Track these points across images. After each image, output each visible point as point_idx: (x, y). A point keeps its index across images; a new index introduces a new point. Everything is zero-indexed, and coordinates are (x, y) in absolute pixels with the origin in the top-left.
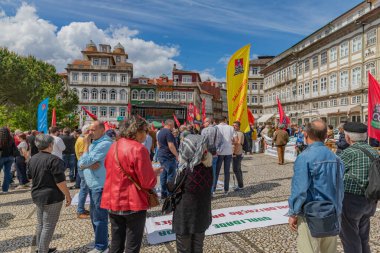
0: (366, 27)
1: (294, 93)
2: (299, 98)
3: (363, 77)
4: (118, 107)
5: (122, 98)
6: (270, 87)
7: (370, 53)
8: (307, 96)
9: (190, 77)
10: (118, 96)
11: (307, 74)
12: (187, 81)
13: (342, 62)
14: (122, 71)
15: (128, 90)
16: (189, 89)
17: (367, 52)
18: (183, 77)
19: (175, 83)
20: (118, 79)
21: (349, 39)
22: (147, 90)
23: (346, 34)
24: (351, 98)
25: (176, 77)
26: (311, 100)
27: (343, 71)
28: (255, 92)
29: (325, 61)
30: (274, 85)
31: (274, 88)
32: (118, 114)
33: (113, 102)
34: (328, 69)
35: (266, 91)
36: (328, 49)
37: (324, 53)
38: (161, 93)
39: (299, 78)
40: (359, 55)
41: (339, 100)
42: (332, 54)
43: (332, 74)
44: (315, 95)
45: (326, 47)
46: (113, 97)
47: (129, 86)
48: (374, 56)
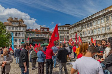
0: (105, 16)
1: (81, 35)
2: (83, 36)
3: (106, 30)
4: (21, 39)
5: (23, 36)
6: (72, 33)
7: (108, 23)
8: (86, 35)
9: (47, 29)
10: (22, 35)
11: (85, 29)
12: (45, 31)
13: (98, 26)
14: (23, 27)
15: (25, 33)
16: (46, 33)
17: (106, 23)
18: (44, 29)
19: (42, 31)
20: (22, 29)
21: (100, 19)
22: (32, 33)
23: (99, 18)
24: (102, 36)
25: (42, 29)
26: (87, 37)
27: (99, 28)
28: (66, 34)
29: (92, 25)
30: (73, 32)
31: (73, 33)
32: (21, 41)
33: (20, 37)
34: (93, 28)
35: (70, 34)
36: (93, 22)
37: (91, 23)
38: (37, 34)
39: (83, 30)
40: (104, 24)
41: (98, 36)
42: (94, 24)
43: (95, 29)
44: (89, 35)
45: (92, 21)
46: (20, 35)
47: (26, 32)
48: (109, 24)
